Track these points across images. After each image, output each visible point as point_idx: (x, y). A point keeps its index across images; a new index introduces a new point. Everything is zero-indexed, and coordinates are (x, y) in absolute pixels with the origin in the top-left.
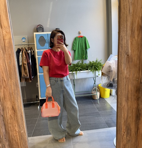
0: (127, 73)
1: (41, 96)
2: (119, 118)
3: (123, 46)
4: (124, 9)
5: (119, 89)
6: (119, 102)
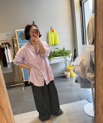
1: (25, 79)
2: (97, 103)
3: (100, 41)
4: (100, 6)
5: (97, 79)
6: (97, 90)
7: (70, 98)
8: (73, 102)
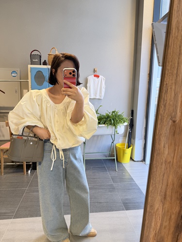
0: (168, 154)
2: (146, 228)
3: (167, 103)
5: (152, 181)
6: (148, 203)
7: (107, 202)
8: (113, 211)
